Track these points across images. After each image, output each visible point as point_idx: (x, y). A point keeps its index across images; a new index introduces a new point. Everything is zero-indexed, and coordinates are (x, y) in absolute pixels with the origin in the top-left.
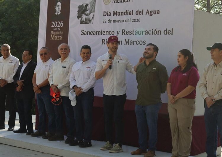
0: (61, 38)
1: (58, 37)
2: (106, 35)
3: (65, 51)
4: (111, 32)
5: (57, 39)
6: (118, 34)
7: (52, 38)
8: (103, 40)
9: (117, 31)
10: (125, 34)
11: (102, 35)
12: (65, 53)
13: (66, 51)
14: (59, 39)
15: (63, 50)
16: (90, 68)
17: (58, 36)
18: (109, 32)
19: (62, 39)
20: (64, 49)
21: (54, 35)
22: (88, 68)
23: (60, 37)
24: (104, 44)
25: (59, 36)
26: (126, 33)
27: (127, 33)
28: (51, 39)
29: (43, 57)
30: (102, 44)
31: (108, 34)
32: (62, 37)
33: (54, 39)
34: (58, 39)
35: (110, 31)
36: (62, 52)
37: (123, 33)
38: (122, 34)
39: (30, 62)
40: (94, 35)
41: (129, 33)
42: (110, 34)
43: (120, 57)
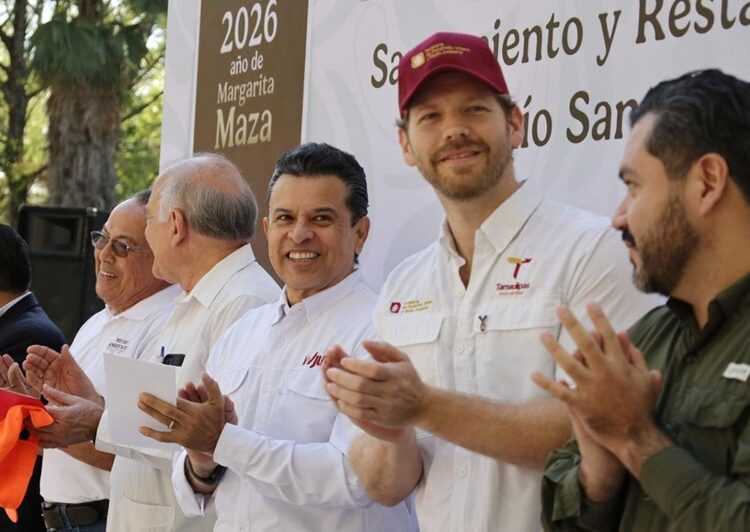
0: (265, 132)
1: (249, 126)
2: (526, 58)
4: (558, 32)
5: (244, 139)
6: (608, 42)
7: (224, 136)
9: (603, 17)
10: (660, 35)
14: (255, 139)
17: (252, 117)
18: (545, 33)
19: (268, 135)
21: (233, 109)
23: (259, 125)
25: (257, 117)
26: (673, 18)
27: (680, 24)
28: (217, 145)
31: (538, 57)
32: (269, 123)
33: (231, 142)
34: (251, 140)
35: (552, 25)
37: (649, 27)
38: (641, 39)
39: (21, 301)
41: (694, 16)
42: (554, 49)
43: (518, 266)
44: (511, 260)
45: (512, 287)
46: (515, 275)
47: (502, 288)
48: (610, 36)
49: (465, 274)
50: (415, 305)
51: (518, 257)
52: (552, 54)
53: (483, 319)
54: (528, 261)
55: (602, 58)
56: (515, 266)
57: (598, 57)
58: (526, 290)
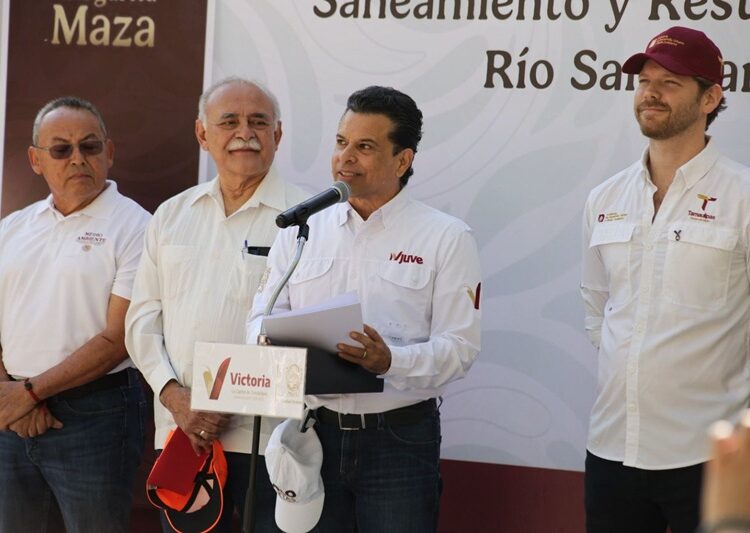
0: (144, 37)
1: (115, 29)
2: (521, 16)
3: (256, 138)
5: (106, 40)
6: (618, 16)
7: (69, 34)
8: (491, 55)
10: (674, 16)
11: (483, 16)
12: (257, 152)
13: (261, 134)
14: (127, 42)
15: (243, 130)
16: (419, 261)
17: (118, 20)
19: (150, 41)
20: (250, 123)
22: (403, 258)
23: (132, 31)
24: (508, 84)
25: (127, 21)
26: (688, 5)
27: (696, 10)
28: (56, 40)
29: (71, 171)
30: (489, 84)
31: (537, 16)
32: (151, 30)
33: (82, 40)
34: (118, 42)
36: (236, 145)
37: (663, 9)
38: (654, 17)
40: (417, 15)
41: (710, 6)
42: (556, 12)
43: (706, 202)
44: (701, 196)
45: (700, 215)
46: (704, 208)
47: (693, 214)
48: (620, 10)
49: (657, 201)
50: (614, 216)
51: (706, 195)
52: (552, 16)
53: (678, 233)
54: (713, 200)
55: (611, 26)
56: (702, 201)
57: (607, 27)
58: (711, 220)
